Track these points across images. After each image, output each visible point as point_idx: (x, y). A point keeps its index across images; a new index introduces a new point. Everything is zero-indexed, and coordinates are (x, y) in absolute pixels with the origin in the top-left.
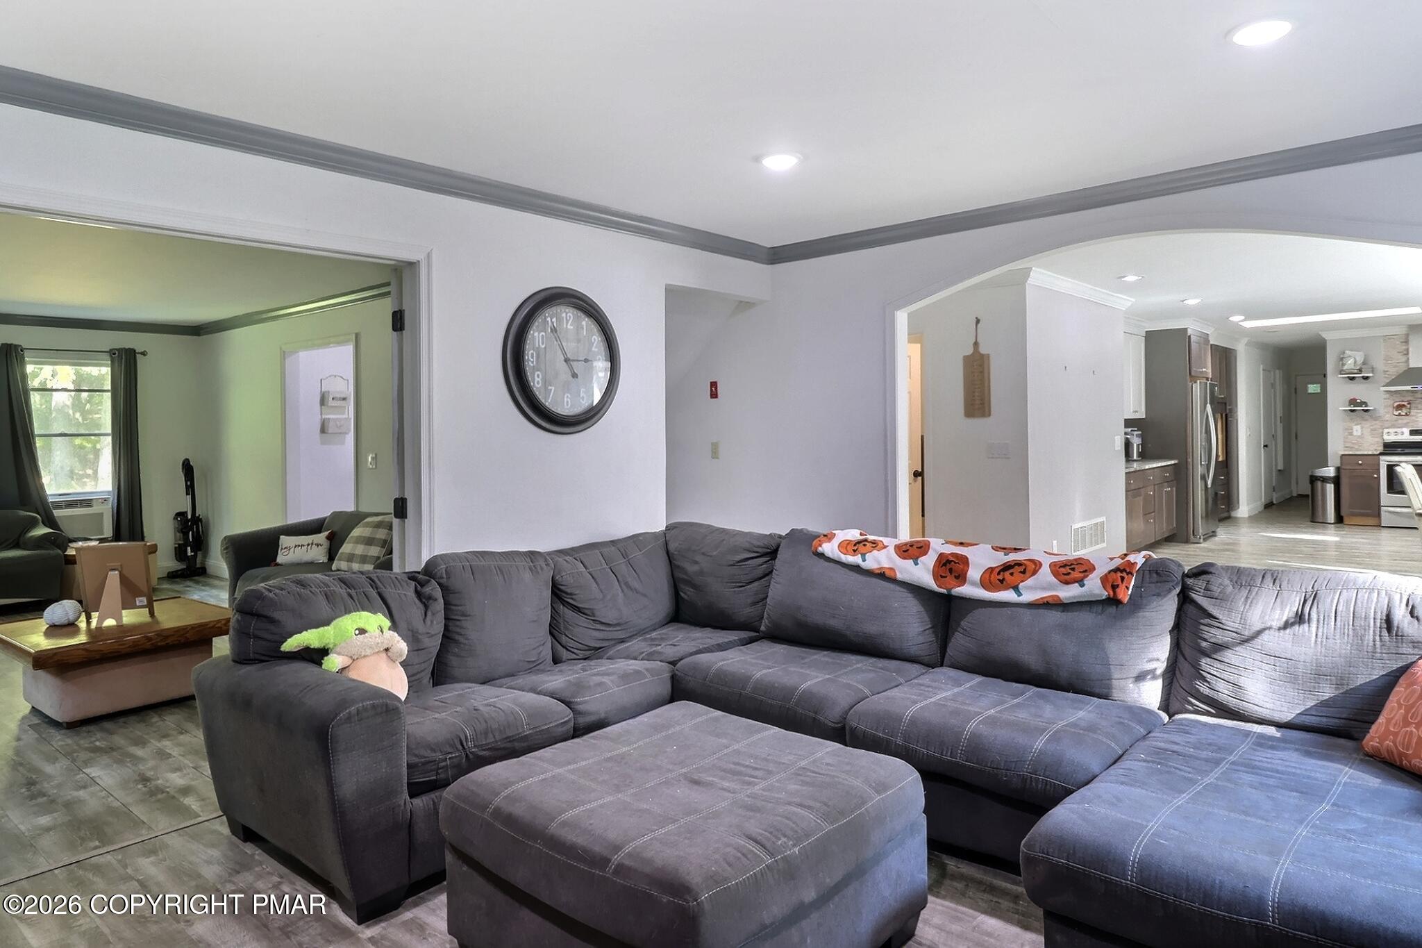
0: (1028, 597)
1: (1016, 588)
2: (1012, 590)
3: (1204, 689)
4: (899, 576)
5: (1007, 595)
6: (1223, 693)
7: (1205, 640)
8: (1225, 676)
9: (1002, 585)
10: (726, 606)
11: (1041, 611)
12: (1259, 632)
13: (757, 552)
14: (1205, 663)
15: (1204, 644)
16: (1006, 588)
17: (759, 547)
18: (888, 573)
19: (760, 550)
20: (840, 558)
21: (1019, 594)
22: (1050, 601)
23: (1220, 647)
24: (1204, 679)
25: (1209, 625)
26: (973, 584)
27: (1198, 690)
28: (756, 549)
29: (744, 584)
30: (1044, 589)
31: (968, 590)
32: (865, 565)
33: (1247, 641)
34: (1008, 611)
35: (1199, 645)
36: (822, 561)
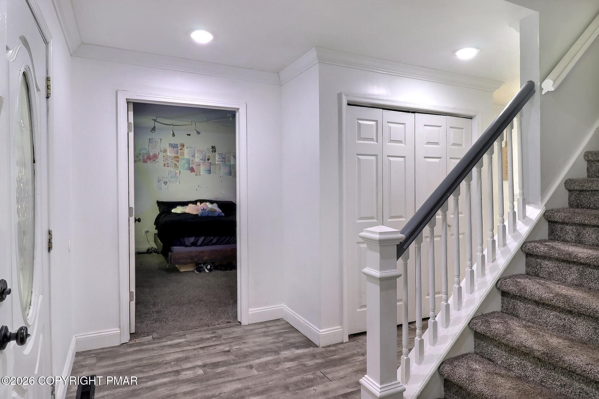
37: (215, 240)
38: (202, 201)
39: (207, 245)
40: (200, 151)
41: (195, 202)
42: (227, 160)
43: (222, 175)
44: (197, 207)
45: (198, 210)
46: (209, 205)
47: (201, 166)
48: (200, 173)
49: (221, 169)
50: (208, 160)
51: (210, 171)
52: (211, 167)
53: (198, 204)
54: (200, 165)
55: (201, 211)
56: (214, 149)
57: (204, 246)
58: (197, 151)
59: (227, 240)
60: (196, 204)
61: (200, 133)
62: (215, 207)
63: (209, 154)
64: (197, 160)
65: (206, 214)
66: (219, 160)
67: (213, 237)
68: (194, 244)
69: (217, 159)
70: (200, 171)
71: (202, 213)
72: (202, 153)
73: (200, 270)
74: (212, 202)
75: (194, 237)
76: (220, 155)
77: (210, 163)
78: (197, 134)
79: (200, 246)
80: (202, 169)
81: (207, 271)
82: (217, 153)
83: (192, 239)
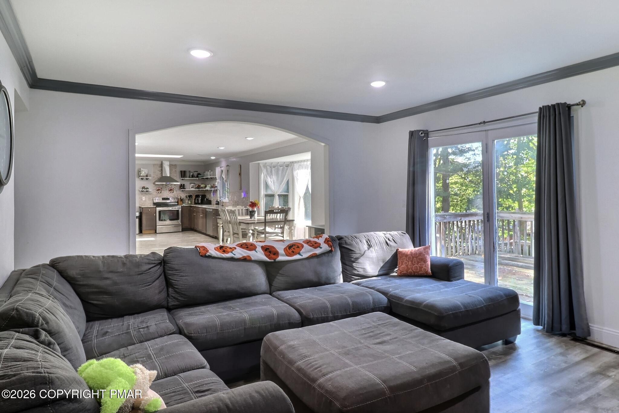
0: (305, 256)
1: (299, 254)
2: (298, 255)
3: (356, 272)
4: (253, 258)
5: (297, 257)
6: (361, 272)
7: (353, 258)
8: (360, 266)
9: (294, 253)
10: (142, 299)
11: (311, 260)
12: (365, 252)
13: (154, 264)
14: (354, 264)
15: (352, 259)
16: (296, 254)
17: (155, 260)
18: (248, 258)
19: (156, 262)
20: (223, 256)
21: (302, 256)
22: (314, 255)
23: (357, 259)
24: (355, 270)
25: (352, 253)
26: (283, 255)
27: (354, 273)
28: (153, 262)
29: (151, 283)
30: (309, 252)
31: (281, 258)
32: (236, 257)
33: (363, 255)
34: (300, 263)
35: (351, 260)
36: (211, 259)
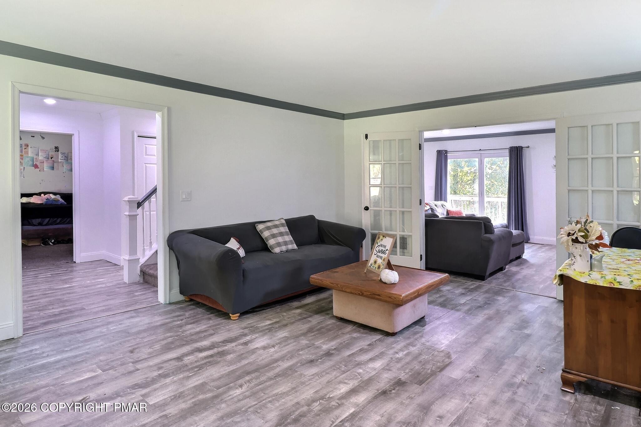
37: (58, 221)
38: (45, 193)
39: (51, 224)
40: (44, 150)
41: (39, 194)
42: (69, 158)
43: (64, 171)
44: (41, 198)
45: (42, 200)
46: (52, 196)
47: (45, 163)
48: (44, 169)
49: (63, 166)
50: (51, 158)
51: (54, 167)
52: (54, 164)
53: (42, 195)
54: (43, 162)
55: (46, 200)
56: (57, 149)
57: (49, 225)
58: (41, 150)
59: (68, 220)
60: (41, 196)
61: (45, 138)
62: (58, 197)
63: (52, 153)
64: (40, 158)
65: (50, 203)
66: (62, 158)
67: (56, 219)
68: (40, 224)
69: (60, 157)
70: (44, 168)
71: (47, 202)
72: (46, 152)
73: (46, 243)
74: (55, 194)
75: (40, 218)
76: (63, 154)
77: (54, 161)
78: (41, 139)
79: (46, 225)
80: (46, 166)
81: (51, 244)
82: (59, 152)
83: (39, 220)
